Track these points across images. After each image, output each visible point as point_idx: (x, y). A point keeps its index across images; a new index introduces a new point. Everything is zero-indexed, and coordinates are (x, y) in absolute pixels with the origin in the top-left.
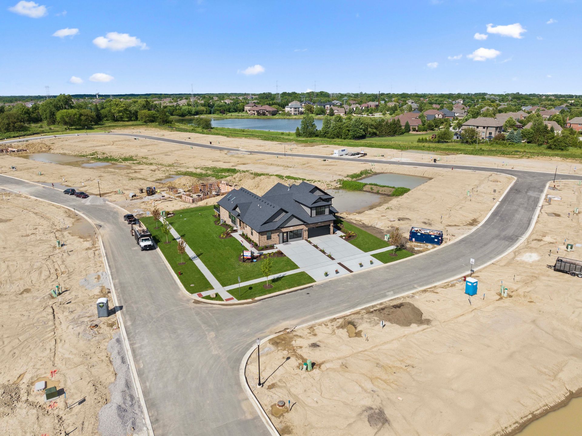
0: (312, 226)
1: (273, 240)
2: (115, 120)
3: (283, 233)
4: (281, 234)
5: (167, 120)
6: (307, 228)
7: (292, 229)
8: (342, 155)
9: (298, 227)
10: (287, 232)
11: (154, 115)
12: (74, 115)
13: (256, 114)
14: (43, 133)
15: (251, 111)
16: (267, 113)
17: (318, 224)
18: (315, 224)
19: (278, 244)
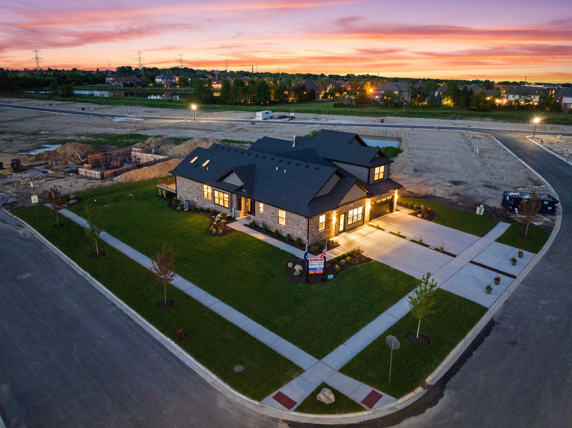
3: (340, 215)
10: (345, 213)
13: (122, 85)
15: (115, 82)
16: (135, 84)
17: (382, 196)
18: (379, 196)
19: (333, 237)
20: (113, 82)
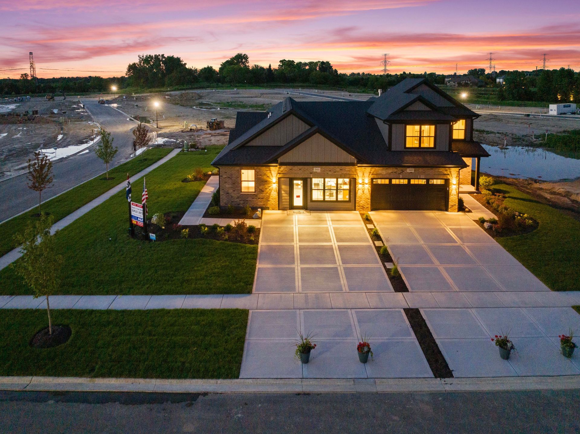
1: (260, 195)
3: (292, 181)
6: (369, 180)
7: (317, 172)
8: (565, 114)
10: (304, 180)
13: (457, 85)
15: (451, 82)
16: (471, 84)
17: (405, 171)
18: (396, 170)
19: (273, 209)
20: (449, 82)
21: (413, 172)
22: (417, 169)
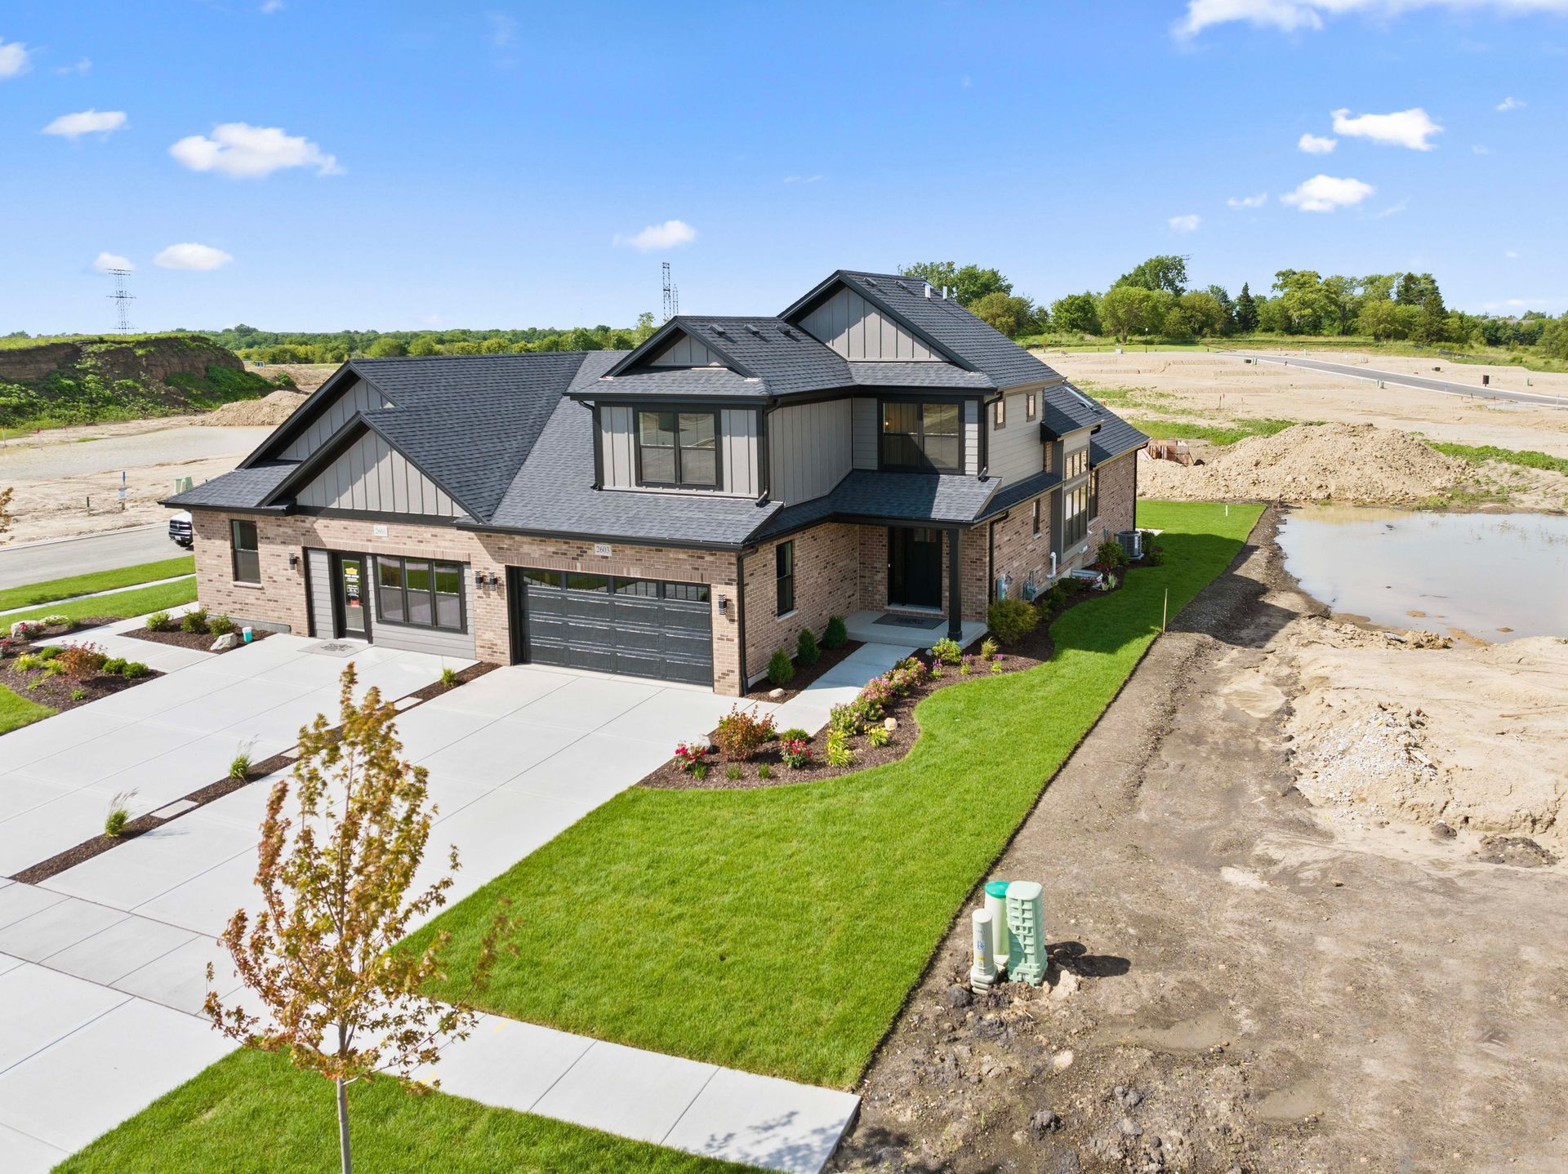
0: (534, 555)
1: (270, 592)
2: (1291, 329)
3: (337, 559)
4: (320, 565)
5: (1442, 330)
6: (500, 572)
7: (381, 539)
9: (426, 532)
10: (359, 557)
11: (1413, 316)
12: (1141, 301)
14: (1053, 346)
17: (589, 552)
18: (565, 547)
19: (298, 633)
21: (609, 554)
22: (620, 547)
